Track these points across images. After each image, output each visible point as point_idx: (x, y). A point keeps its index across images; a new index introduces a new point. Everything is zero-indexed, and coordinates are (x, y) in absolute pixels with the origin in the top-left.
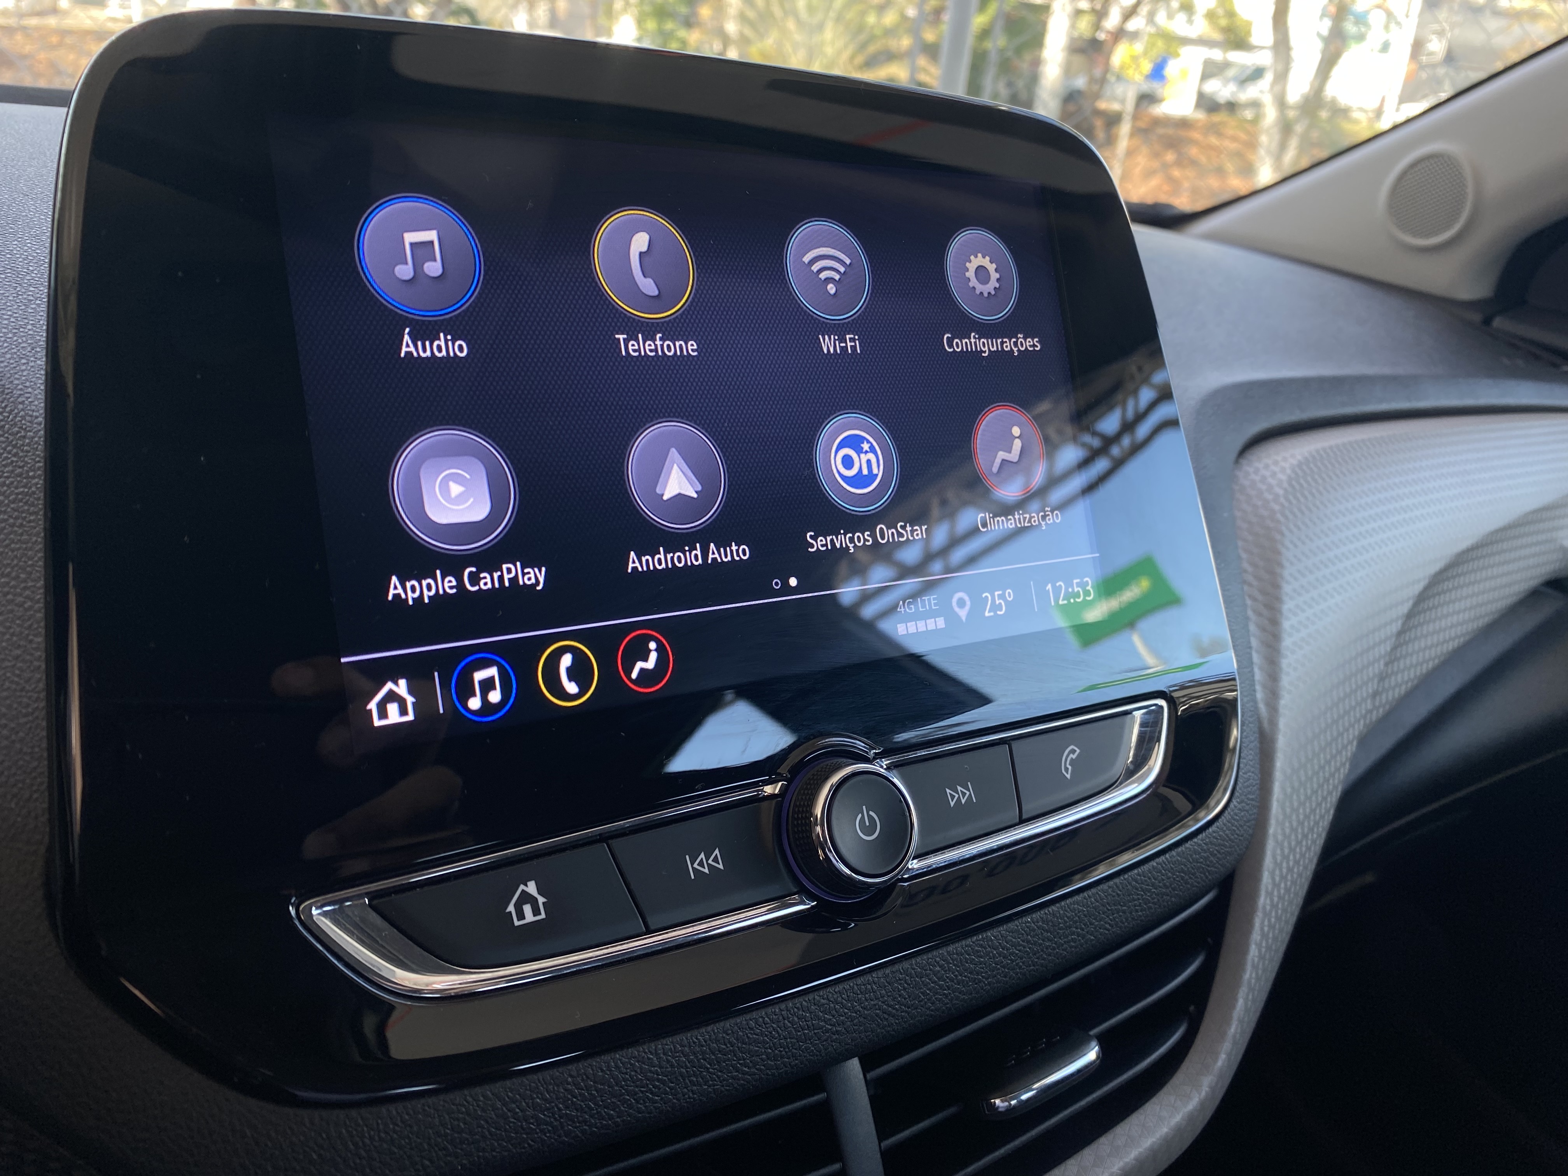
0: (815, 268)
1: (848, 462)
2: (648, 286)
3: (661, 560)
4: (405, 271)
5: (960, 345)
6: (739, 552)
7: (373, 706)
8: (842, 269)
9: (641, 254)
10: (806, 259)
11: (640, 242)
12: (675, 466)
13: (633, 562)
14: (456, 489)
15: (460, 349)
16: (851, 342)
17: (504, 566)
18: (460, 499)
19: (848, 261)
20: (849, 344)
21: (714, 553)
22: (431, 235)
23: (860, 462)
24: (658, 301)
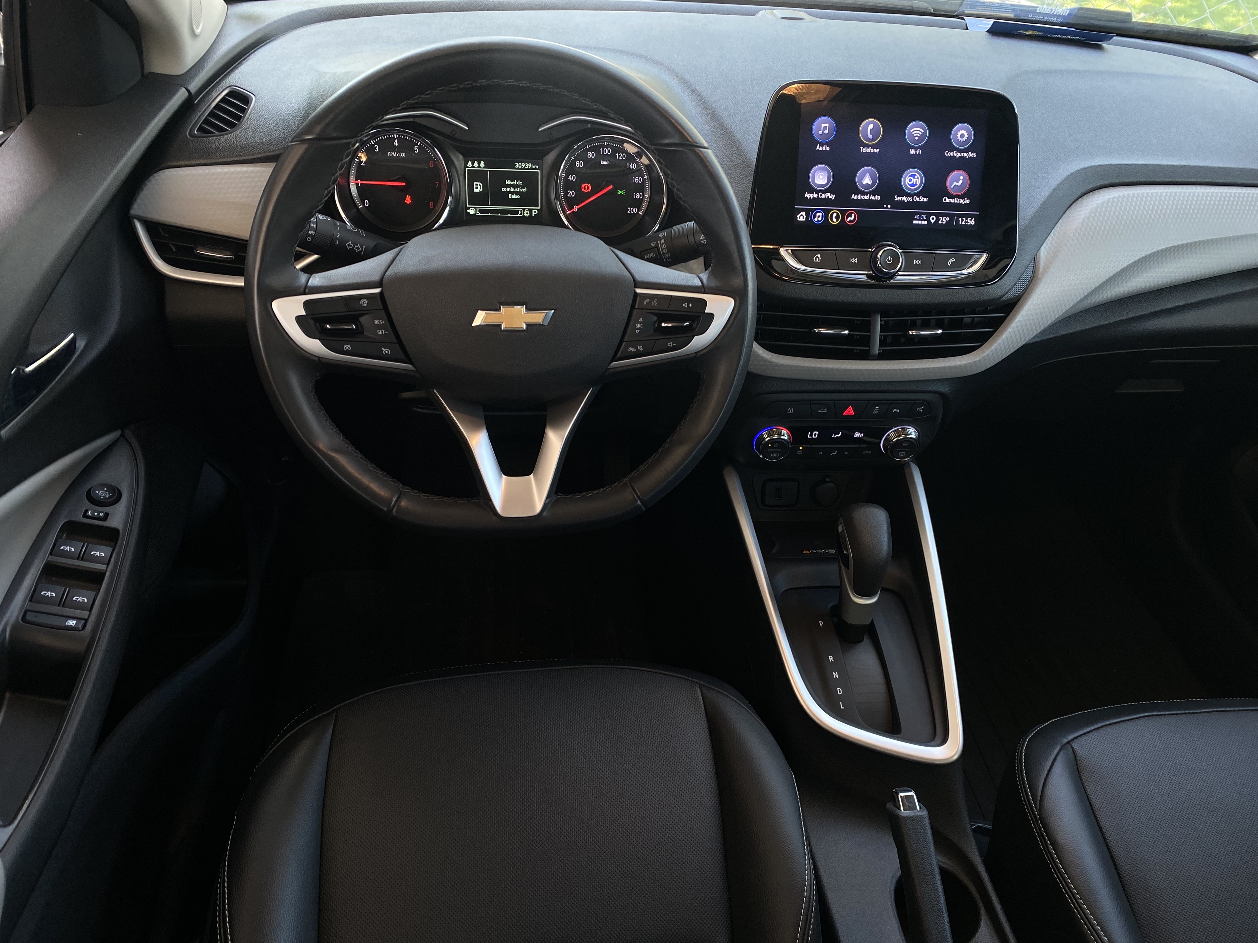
0: (913, 133)
1: (910, 180)
2: (871, 137)
3: (859, 197)
4: (820, 132)
5: (950, 154)
6: (878, 198)
7: (798, 216)
8: (921, 133)
9: (871, 130)
10: (911, 131)
11: (871, 126)
12: (867, 177)
13: (853, 197)
14: (821, 177)
15: (828, 149)
16: (919, 152)
17: (827, 194)
18: (822, 179)
19: (923, 131)
20: (918, 152)
21: (872, 197)
22: (827, 125)
23: (914, 181)
24: (872, 140)
